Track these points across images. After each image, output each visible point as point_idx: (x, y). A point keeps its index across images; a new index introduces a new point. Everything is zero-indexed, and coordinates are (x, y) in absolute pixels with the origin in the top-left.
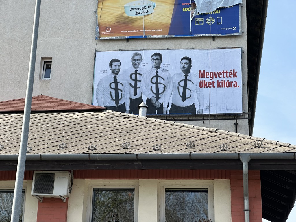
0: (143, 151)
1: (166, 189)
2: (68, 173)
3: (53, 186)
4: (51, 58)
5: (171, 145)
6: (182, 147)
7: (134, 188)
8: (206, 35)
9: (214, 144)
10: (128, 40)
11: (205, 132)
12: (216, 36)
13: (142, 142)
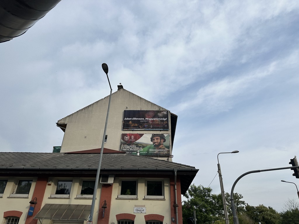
0: (140, 167)
1: (148, 181)
2: (114, 175)
3: (108, 180)
4: (107, 135)
5: (150, 165)
6: (153, 166)
7: (136, 181)
9: (164, 165)
10: (133, 130)
11: (160, 161)
13: (140, 164)
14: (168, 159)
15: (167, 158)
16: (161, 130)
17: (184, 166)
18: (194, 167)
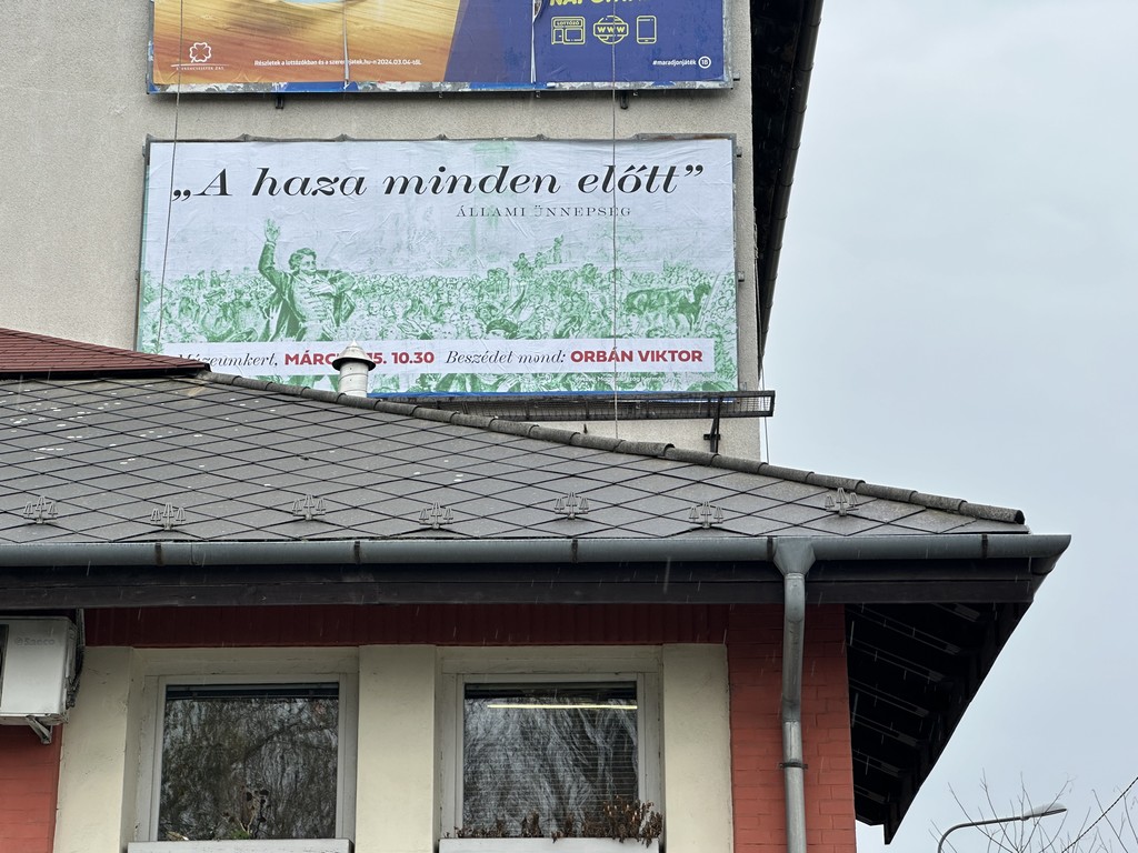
0: (379, 529)
1: (466, 685)
5: (489, 507)
6: (533, 517)
7: (338, 683)
8: (596, 84)
9: (662, 503)
10: (280, 100)
11: (621, 459)
12: (632, 91)
14: (713, 438)
15: (706, 426)
16: (624, 97)
17: (900, 510)
18: (1019, 518)
